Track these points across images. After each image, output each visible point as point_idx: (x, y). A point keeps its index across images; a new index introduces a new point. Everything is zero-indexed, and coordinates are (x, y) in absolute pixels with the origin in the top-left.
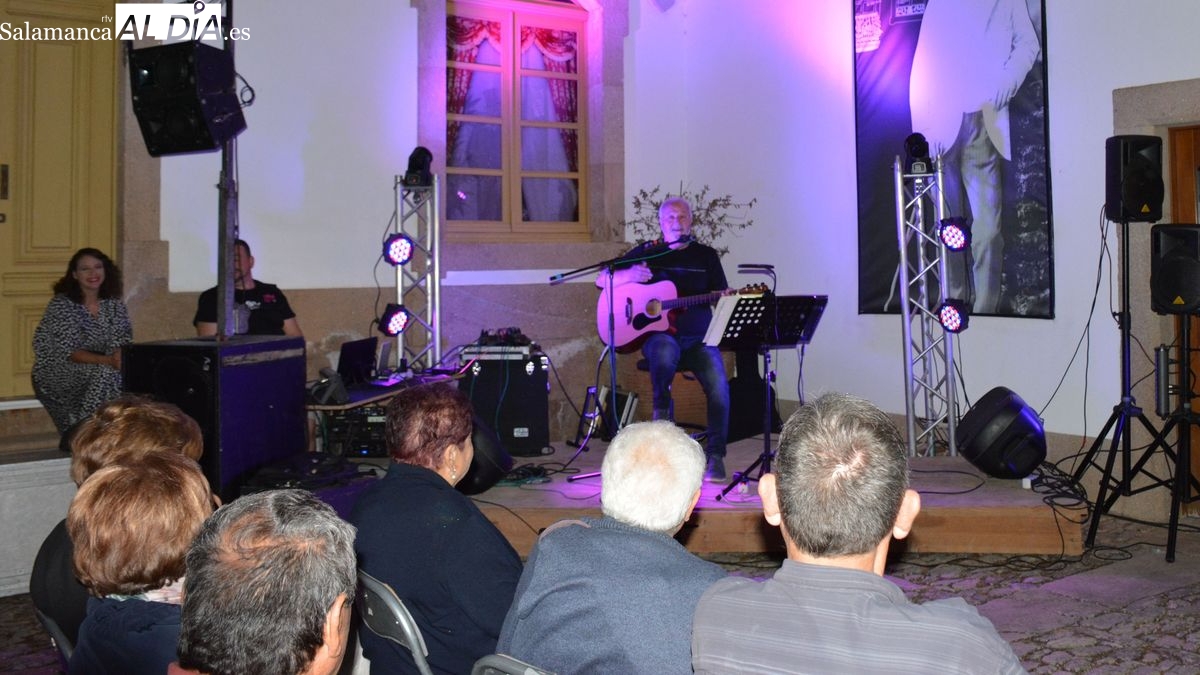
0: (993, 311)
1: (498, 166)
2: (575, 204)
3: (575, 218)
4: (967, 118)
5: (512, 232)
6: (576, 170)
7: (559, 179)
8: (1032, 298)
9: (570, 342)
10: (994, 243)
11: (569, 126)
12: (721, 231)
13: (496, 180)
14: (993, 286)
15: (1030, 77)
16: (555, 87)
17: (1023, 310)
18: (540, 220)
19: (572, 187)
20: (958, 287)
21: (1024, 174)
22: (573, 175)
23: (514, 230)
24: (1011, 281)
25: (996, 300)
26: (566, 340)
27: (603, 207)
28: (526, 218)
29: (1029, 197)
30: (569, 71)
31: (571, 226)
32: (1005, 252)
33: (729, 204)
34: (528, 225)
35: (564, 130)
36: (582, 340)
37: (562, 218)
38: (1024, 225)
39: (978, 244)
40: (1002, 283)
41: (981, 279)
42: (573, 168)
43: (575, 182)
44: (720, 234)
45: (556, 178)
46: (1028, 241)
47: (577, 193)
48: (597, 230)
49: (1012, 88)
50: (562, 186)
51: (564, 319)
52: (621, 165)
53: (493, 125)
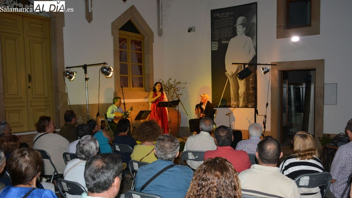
0: (244, 107)
1: (127, 74)
2: (142, 83)
3: (142, 86)
4: (238, 67)
5: (130, 90)
7: (139, 77)
8: (252, 104)
10: (244, 93)
11: (140, 64)
12: (180, 90)
13: (127, 77)
14: (244, 101)
15: (253, 59)
16: (138, 55)
17: (250, 106)
18: (136, 87)
20: (236, 102)
21: (251, 78)
22: (141, 76)
23: (131, 89)
24: (248, 100)
25: (244, 105)
27: (150, 84)
28: (133, 87)
29: (252, 83)
30: (140, 51)
32: (246, 95)
34: (133, 88)
35: (139, 65)
37: (140, 86)
38: (251, 89)
39: (240, 93)
40: (246, 101)
41: (241, 100)
42: (142, 75)
43: (142, 78)
44: (179, 90)
46: (252, 92)
47: (142, 80)
48: (148, 89)
49: (249, 61)
50: (139, 79)
52: (153, 74)
53: (126, 64)
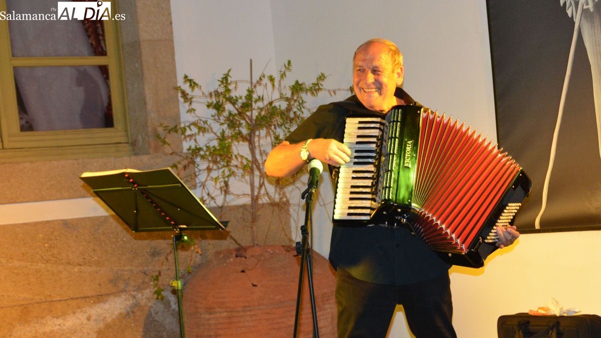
2: (106, 104)
3: (108, 122)
6: (103, 53)
7: (77, 67)
9: (105, 302)
18: (49, 129)
19: (98, 77)
22: (99, 61)
26: (100, 298)
27: (145, 104)
28: (27, 127)
31: (102, 135)
33: (319, 89)
34: (30, 136)
36: (123, 296)
37: (87, 123)
43: (104, 70)
45: (72, 67)
47: (108, 86)
48: (140, 138)
50: (82, 76)
51: (94, 268)
52: (169, 42)
